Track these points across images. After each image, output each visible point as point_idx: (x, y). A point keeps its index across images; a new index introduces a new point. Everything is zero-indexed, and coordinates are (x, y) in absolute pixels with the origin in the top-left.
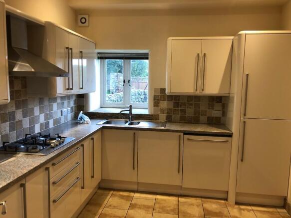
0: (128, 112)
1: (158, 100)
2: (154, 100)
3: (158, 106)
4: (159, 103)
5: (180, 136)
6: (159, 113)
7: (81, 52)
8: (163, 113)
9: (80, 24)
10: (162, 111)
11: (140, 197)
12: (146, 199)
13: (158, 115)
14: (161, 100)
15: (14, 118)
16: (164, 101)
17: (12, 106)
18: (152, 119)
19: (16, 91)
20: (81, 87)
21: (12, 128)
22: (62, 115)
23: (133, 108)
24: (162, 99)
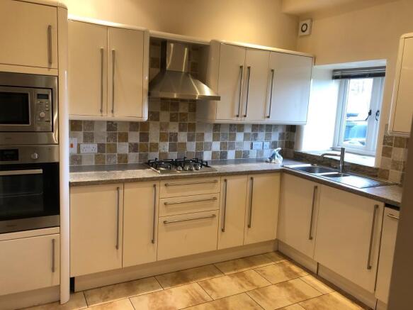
0: (338, 158)
1: (391, 144)
2: (384, 144)
3: (389, 156)
4: (391, 150)
5: (377, 207)
6: (389, 167)
7: (273, 71)
8: (397, 169)
9: (301, 33)
10: (395, 165)
11: (309, 281)
12: (314, 287)
13: (388, 171)
14: (395, 146)
15: (176, 139)
16: (399, 147)
17: (174, 128)
18: (376, 176)
19: (180, 113)
20: (268, 115)
21: (173, 148)
22: (252, 148)
23: (347, 152)
24: (398, 144)
